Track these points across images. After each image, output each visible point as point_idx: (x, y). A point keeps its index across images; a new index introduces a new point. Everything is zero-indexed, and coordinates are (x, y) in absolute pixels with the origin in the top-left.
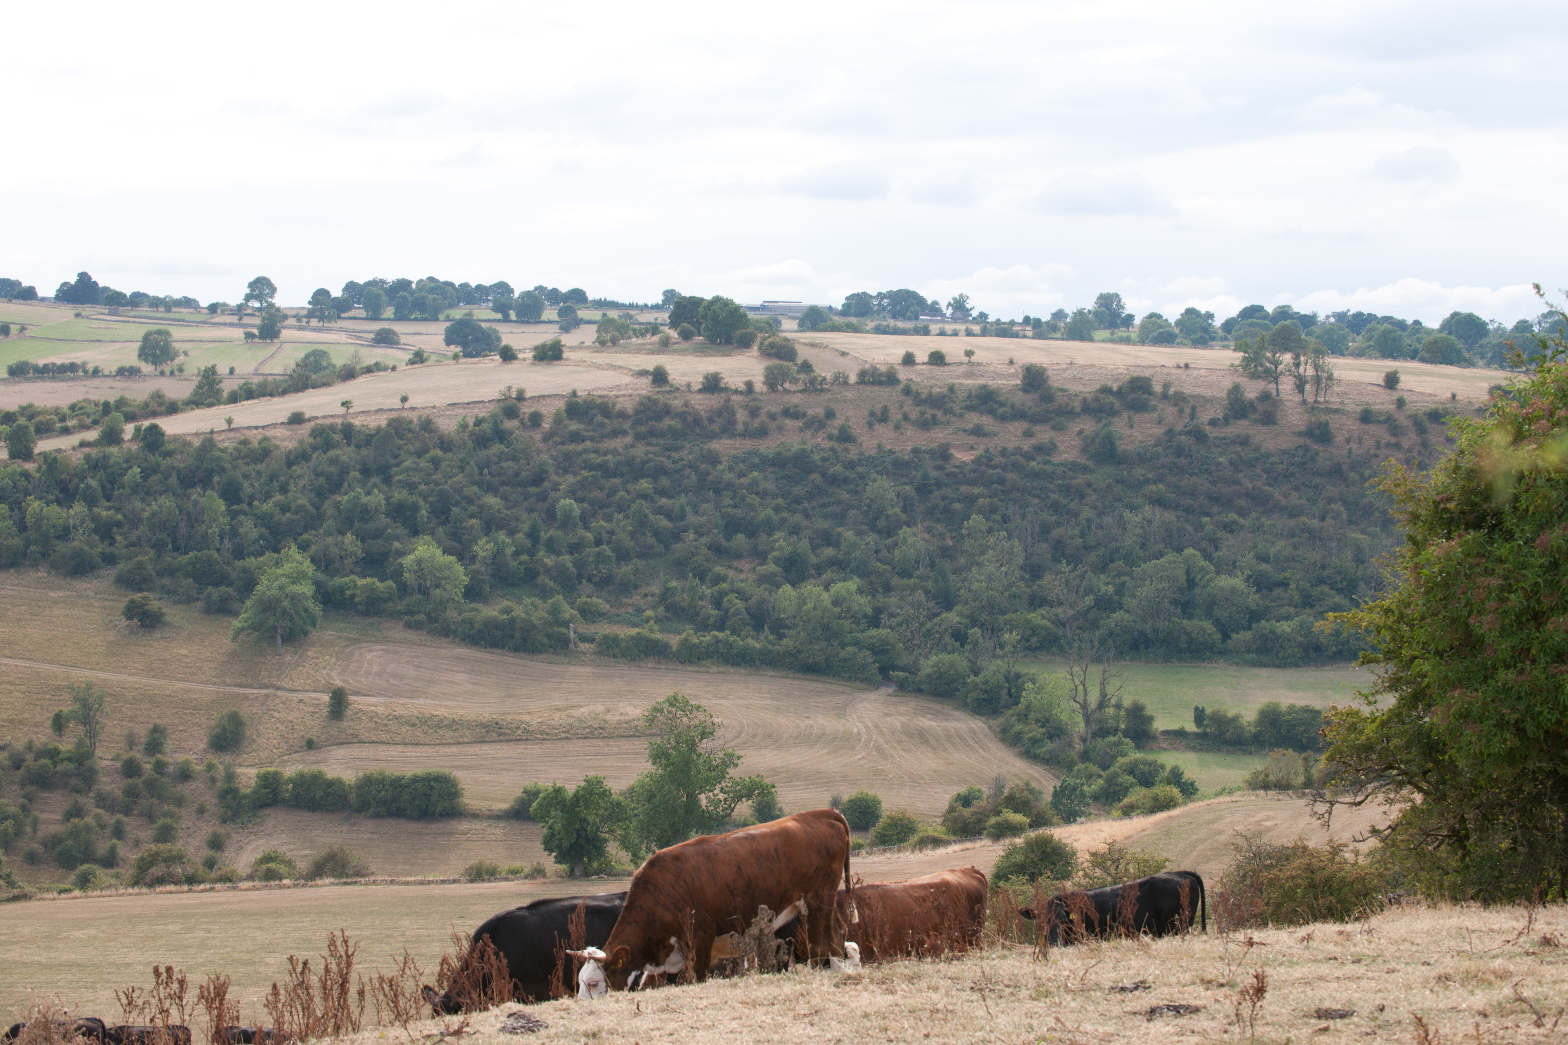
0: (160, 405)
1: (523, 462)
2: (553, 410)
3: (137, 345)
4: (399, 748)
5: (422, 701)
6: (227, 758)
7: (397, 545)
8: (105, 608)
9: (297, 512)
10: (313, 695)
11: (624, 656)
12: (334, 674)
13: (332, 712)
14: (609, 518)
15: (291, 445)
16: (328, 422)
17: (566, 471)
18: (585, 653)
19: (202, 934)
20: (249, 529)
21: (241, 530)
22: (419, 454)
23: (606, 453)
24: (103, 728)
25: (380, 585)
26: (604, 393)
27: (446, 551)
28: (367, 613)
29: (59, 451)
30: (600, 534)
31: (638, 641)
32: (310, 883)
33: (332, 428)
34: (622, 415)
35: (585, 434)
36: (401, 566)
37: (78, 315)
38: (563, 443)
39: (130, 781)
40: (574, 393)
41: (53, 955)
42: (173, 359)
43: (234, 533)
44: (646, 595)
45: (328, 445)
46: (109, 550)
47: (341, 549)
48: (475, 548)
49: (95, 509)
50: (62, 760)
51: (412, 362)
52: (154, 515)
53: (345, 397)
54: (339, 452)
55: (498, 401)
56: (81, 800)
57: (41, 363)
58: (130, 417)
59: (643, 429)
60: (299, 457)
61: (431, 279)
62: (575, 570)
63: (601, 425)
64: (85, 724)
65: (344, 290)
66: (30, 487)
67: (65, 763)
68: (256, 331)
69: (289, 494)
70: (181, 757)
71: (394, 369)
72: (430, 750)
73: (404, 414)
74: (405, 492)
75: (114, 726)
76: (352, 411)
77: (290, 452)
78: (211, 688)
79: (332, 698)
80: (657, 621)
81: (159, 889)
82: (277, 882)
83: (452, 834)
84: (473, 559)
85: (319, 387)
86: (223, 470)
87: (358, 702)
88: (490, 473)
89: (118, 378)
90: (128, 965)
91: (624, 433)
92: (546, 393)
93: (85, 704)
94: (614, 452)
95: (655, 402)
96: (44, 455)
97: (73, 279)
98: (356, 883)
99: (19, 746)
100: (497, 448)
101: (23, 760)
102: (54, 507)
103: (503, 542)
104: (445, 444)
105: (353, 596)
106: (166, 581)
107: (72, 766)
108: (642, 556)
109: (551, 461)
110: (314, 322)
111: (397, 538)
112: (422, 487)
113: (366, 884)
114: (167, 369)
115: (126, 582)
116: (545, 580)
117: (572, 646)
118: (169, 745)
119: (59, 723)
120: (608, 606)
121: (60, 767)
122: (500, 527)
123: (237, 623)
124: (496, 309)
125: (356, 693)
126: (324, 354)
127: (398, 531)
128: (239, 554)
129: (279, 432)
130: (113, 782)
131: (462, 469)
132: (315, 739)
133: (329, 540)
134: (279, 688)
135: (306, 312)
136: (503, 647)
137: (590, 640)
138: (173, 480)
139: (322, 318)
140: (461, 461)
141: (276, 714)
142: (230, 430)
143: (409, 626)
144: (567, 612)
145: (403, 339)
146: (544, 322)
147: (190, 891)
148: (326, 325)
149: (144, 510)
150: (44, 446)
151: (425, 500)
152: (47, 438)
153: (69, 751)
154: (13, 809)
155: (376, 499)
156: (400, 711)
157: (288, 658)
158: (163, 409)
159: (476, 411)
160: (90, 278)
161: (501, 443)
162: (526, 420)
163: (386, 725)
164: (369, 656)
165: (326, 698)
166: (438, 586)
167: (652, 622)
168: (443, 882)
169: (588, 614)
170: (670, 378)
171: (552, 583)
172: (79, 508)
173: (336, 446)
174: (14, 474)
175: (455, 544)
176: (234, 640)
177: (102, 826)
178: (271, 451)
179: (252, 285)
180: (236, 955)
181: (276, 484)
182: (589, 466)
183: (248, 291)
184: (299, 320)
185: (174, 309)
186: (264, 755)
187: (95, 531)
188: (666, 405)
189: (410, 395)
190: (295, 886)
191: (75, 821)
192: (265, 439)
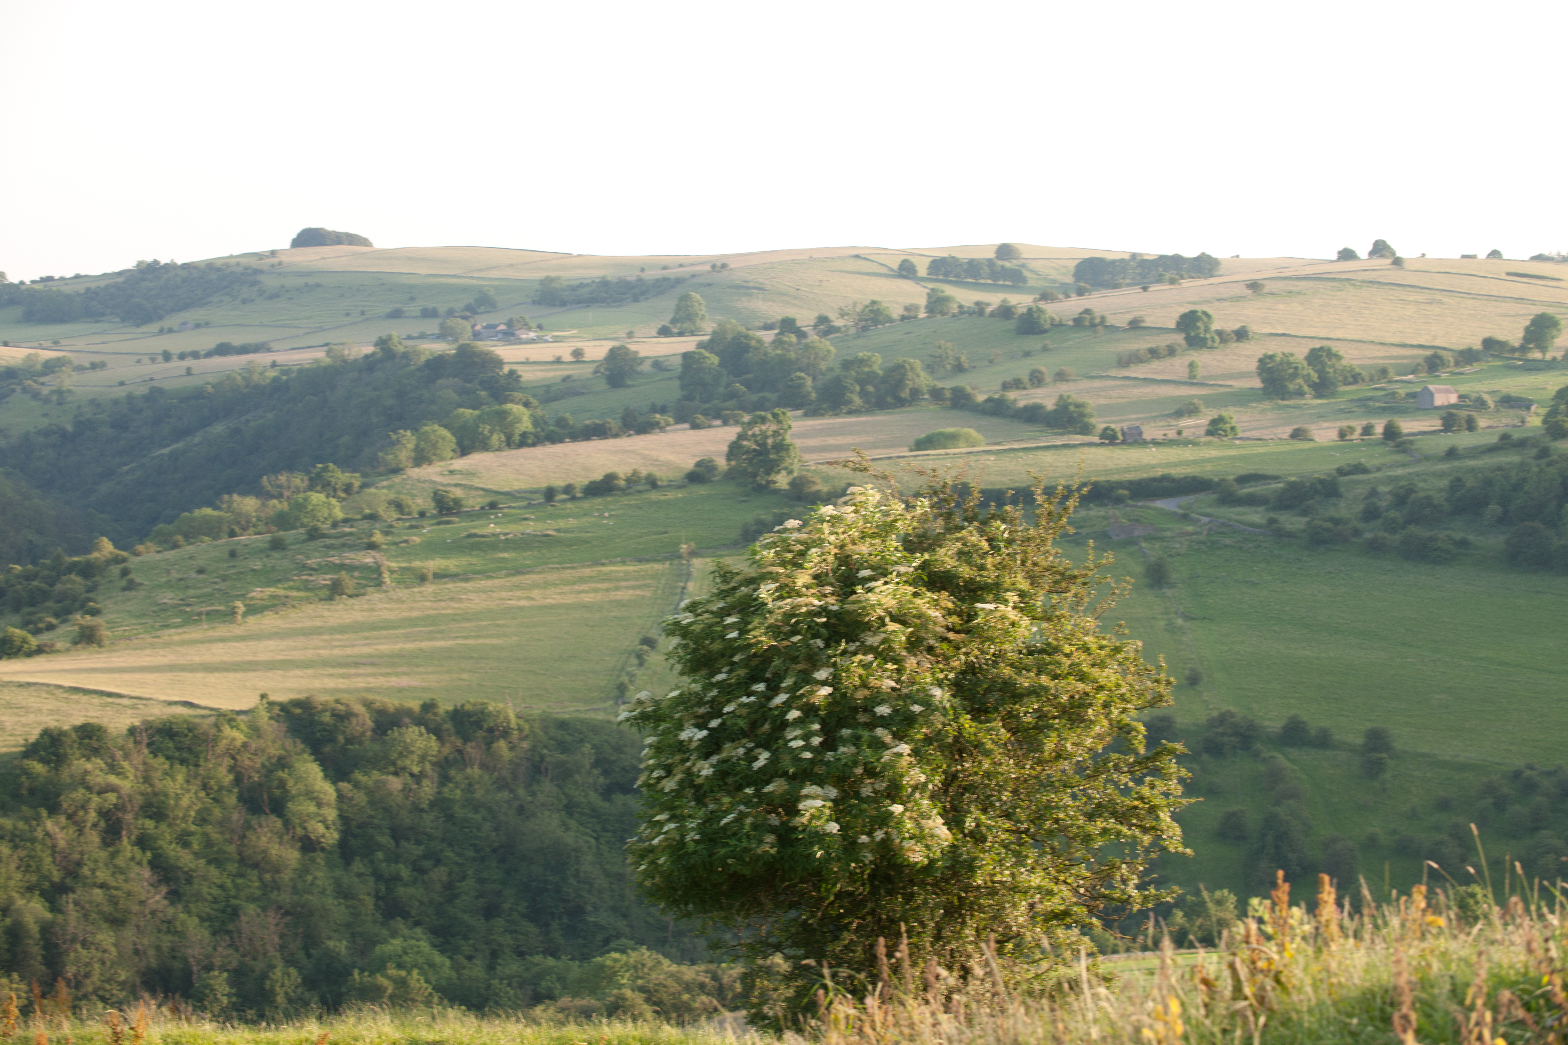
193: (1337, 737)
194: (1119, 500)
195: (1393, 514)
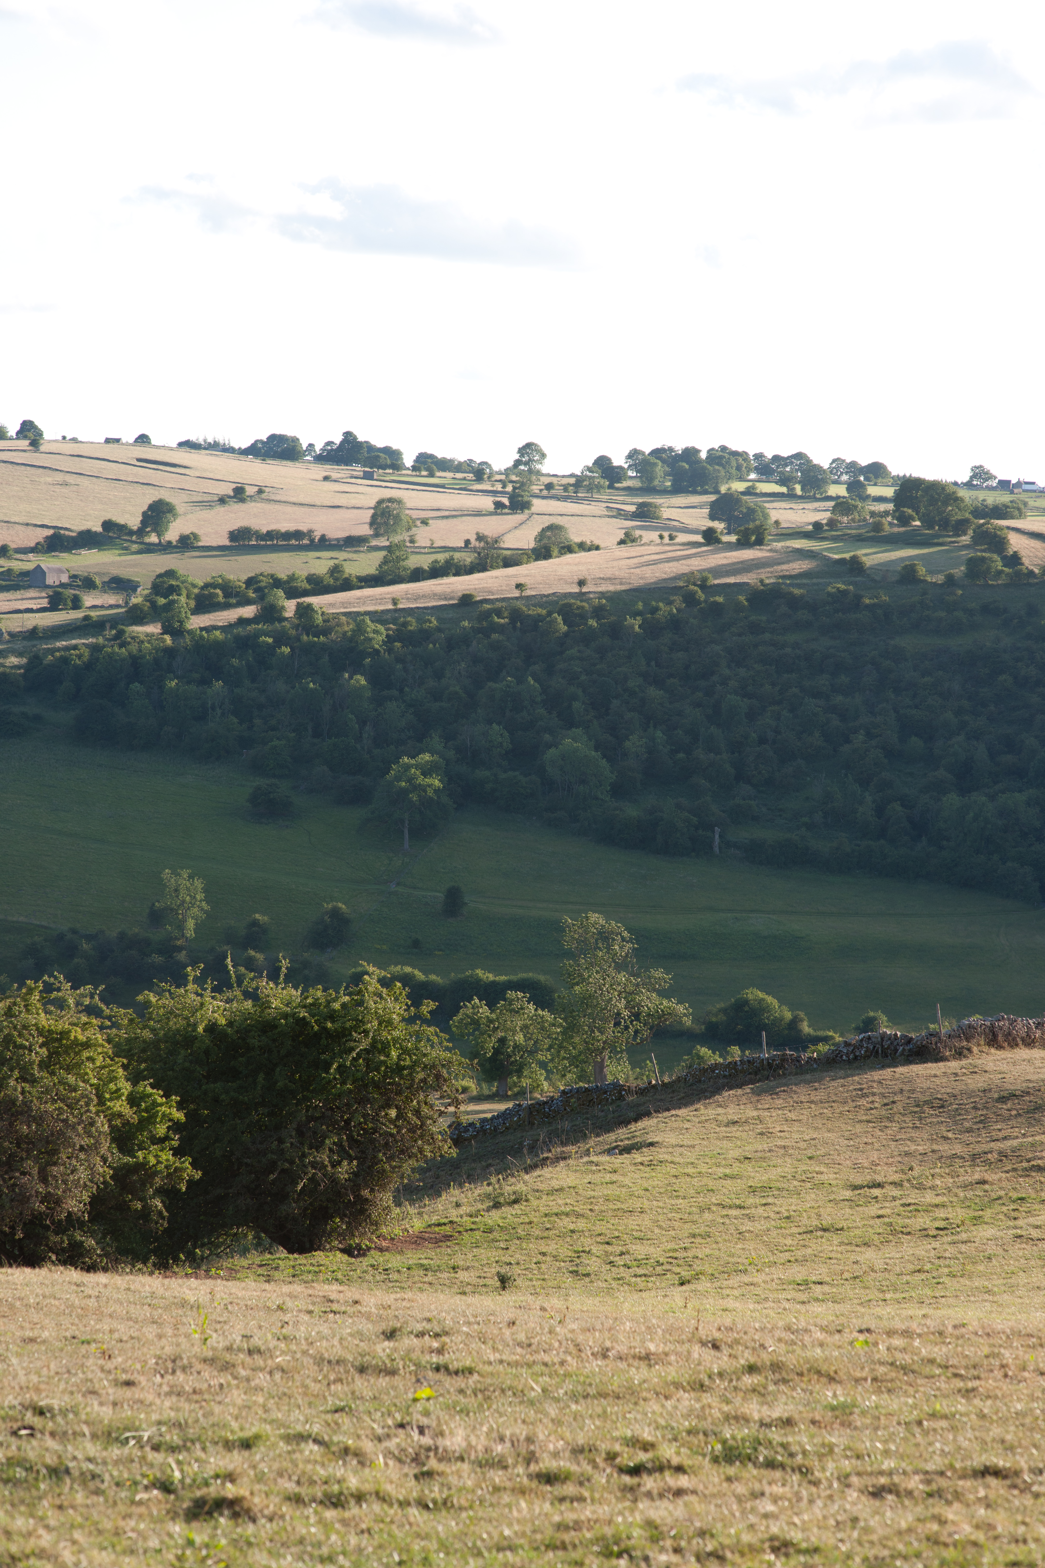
0: (333, 581)
1: (695, 653)
3: (372, 512)
6: (326, 955)
7: (548, 736)
9: (449, 700)
10: (429, 893)
11: (769, 863)
13: (446, 910)
16: (498, 604)
17: (739, 665)
18: (728, 859)
21: (386, 717)
22: (586, 642)
23: (784, 647)
25: (524, 780)
27: (596, 746)
28: (508, 809)
29: (214, 627)
30: (766, 732)
31: (786, 846)
33: (501, 611)
35: (766, 625)
36: (546, 759)
37: (326, 478)
38: (740, 635)
42: (405, 528)
43: (378, 719)
44: (806, 799)
46: (246, 733)
47: (488, 739)
48: (629, 743)
49: (238, 690)
52: (296, 697)
53: (524, 579)
55: (680, 588)
57: (266, 529)
61: (724, 448)
62: (733, 770)
63: (785, 616)
65: (627, 458)
66: (172, 665)
69: (443, 680)
73: (579, 599)
74: (565, 681)
76: (524, 594)
79: (447, 897)
80: (809, 828)
84: (623, 755)
86: (375, 652)
87: (473, 902)
88: (658, 665)
89: (343, 548)
92: (733, 581)
94: (794, 646)
96: (193, 632)
97: (338, 439)
99: (110, 936)
100: (670, 638)
101: (112, 950)
102: (194, 686)
103: (659, 738)
105: (494, 790)
106: (299, 769)
109: (724, 653)
111: (549, 730)
115: (257, 767)
116: (699, 779)
117: (716, 850)
119: (155, 913)
120: (763, 810)
122: (659, 723)
123: (365, 813)
124: (781, 483)
125: (475, 893)
127: (552, 723)
128: (382, 741)
131: (629, 659)
132: (423, 939)
133: (477, 729)
136: (643, 849)
137: (736, 845)
138: (325, 661)
139: (590, 489)
142: (394, 611)
143: (547, 824)
144: (716, 814)
145: (666, 513)
146: (831, 498)
148: (592, 495)
149: (287, 692)
150: (198, 621)
151: (584, 691)
152: (206, 613)
153: (160, 943)
155: (532, 688)
156: (521, 913)
160: (355, 438)
161: (675, 633)
163: (499, 927)
165: (440, 896)
166: (583, 782)
167: (806, 828)
169: (741, 817)
170: (868, 567)
171: (703, 783)
172: (219, 688)
174: (161, 649)
175: (607, 739)
176: (359, 831)
178: (430, 635)
179: (522, 451)
181: (431, 669)
182: (764, 660)
183: (517, 456)
187: (235, 712)
188: (856, 597)
189: (587, 579)
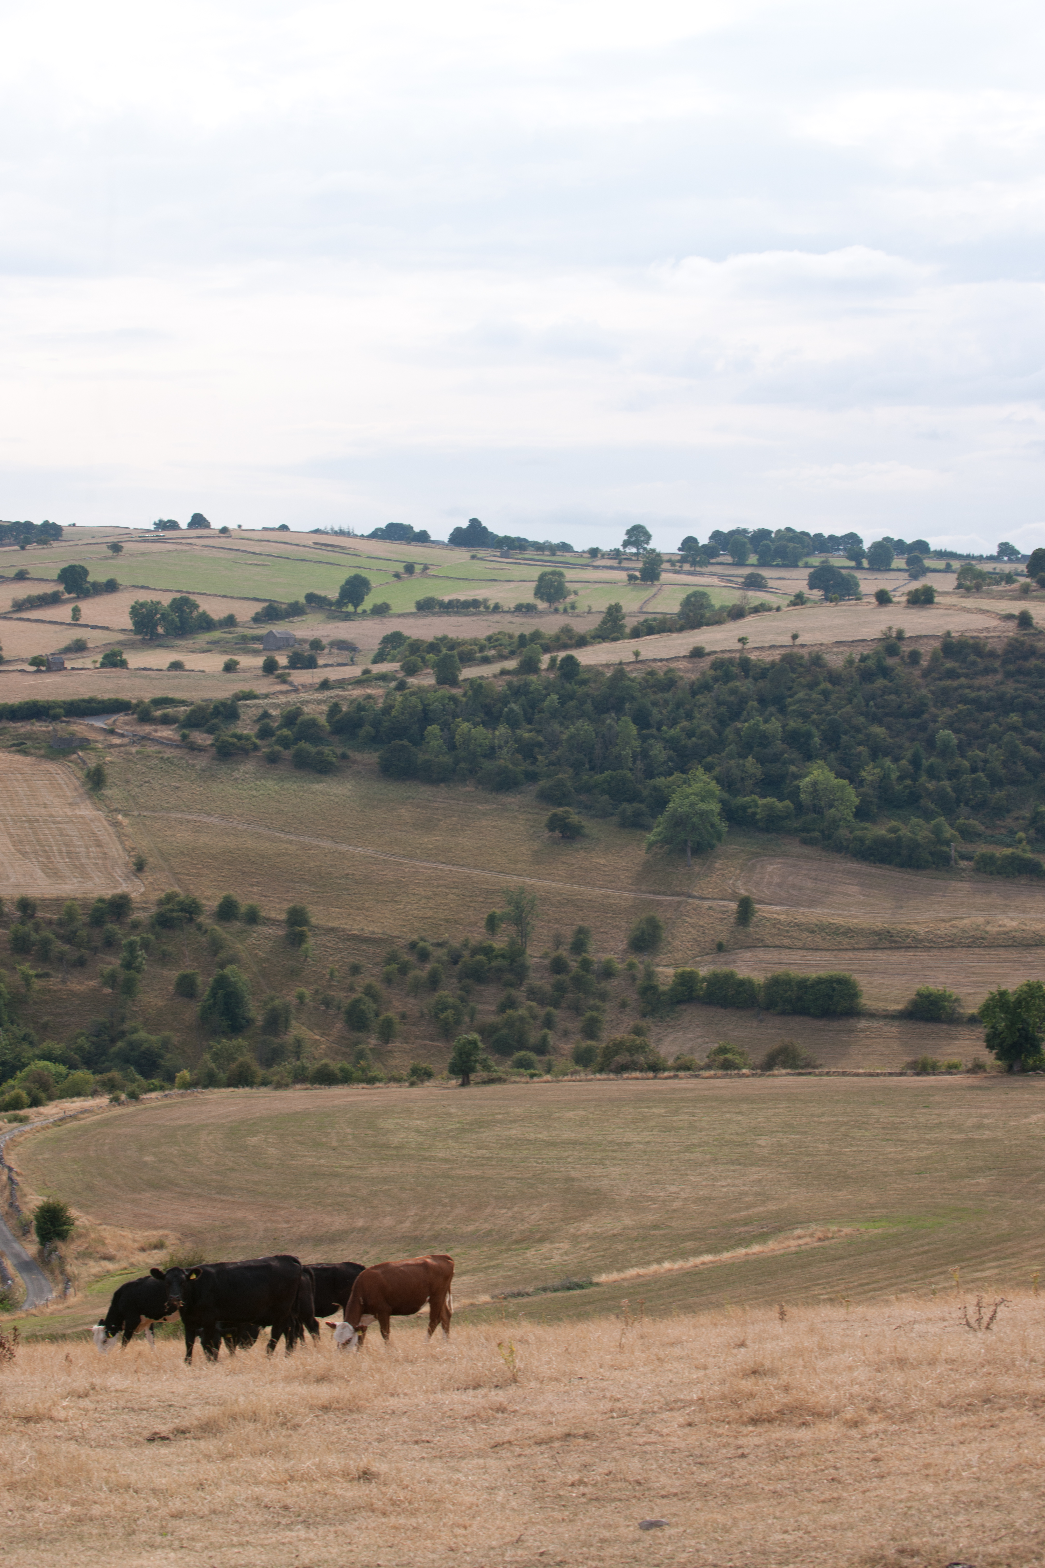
0: (571, 638)
1: (904, 695)
2: (929, 649)
3: (534, 584)
4: (801, 952)
5: (819, 910)
6: (646, 959)
7: (793, 768)
8: (528, 820)
9: (701, 737)
10: (721, 903)
11: (999, 873)
12: (739, 884)
13: (739, 918)
14: (983, 748)
15: (693, 677)
16: (727, 656)
17: (943, 705)
18: (963, 870)
19: (687, 1117)
20: (659, 751)
21: (652, 753)
22: (811, 686)
23: (979, 689)
24: (533, 928)
25: (780, 805)
26: (975, 634)
27: (839, 775)
28: (767, 830)
29: (481, 678)
30: (975, 762)
31: (1012, 859)
32: (768, 1073)
33: (731, 661)
34: (992, 654)
35: (960, 671)
36: (798, 787)
37: (473, 557)
38: (940, 679)
39: (558, 977)
40: (948, 634)
41: (554, 1133)
42: (565, 598)
43: (645, 754)
44: (1017, 818)
45: (728, 677)
46: (531, 768)
47: (743, 771)
48: (863, 773)
49: (518, 731)
50: (496, 957)
51: (793, 604)
52: (572, 737)
53: (741, 634)
54: (738, 684)
55: (880, 640)
56: (515, 993)
57: (446, 599)
58: (546, 649)
59: (1012, 667)
60: (700, 688)
61: (789, 529)
62: (953, 794)
63: (974, 663)
64: (516, 924)
65: (711, 538)
66: (458, 710)
67: (499, 959)
68: (638, 574)
69: (695, 721)
70: (605, 957)
71: (778, 609)
72: (829, 955)
73: (795, 650)
74: (800, 721)
75: (542, 927)
76: (747, 646)
77: (693, 683)
78: (628, 894)
79: (739, 906)
80: (1029, 842)
81: (625, 1075)
82: (736, 1072)
83: (853, 1031)
84: (861, 783)
85: (712, 624)
86: (634, 698)
87: (763, 910)
88: (875, 705)
89: (516, 614)
90: (628, 1144)
91: (995, 671)
92: (923, 634)
93: (518, 906)
94: (986, 688)
95: (1022, 643)
96: (471, 682)
97: (465, 524)
98: (810, 1074)
99: (456, 944)
100: (881, 683)
101: (460, 956)
102: (481, 728)
103: (889, 768)
104: (835, 678)
105: (754, 814)
106: (583, 797)
107: (505, 963)
108: (1013, 783)
109: (930, 695)
110: (687, 567)
111: (793, 762)
112: (815, 716)
113: (820, 1075)
114: (561, 608)
115: (548, 797)
116: (926, 802)
117: (952, 863)
118: (592, 946)
119: (492, 923)
120: (983, 828)
121: (494, 963)
122: (886, 755)
123: (651, 837)
124: (850, 558)
125: (760, 902)
126: (704, 594)
127: (794, 756)
128: (650, 774)
129: (682, 665)
130: (542, 978)
131: (850, 701)
132: (724, 942)
133: (732, 762)
134: (690, 896)
135: (679, 558)
136: (890, 863)
137: (969, 858)
138: (589, 707)
139: (694, 564)
140: (849, 693)
141: (688, 919)
142: (637, 662)
143: (805, 842)
144: (949, 832)
145: (771, 583)
146: (894, 570)
147: (655, 1078)
148: (698, 569)
149: (562, 732)
150: (468, 673)
151: (817, 728)
152: (470, 666)
153: (503, 949)
154: (451, 1000)
155: (774, 726)
156: (800, 919)
157: (697, 869)
158: (573, 641)
159: (860, 648)
160: (479, 523)
161: (884, 678)
162: (906, 658)
163: (788, 932)
164: (770, 868)
165: (733, 906)
166: (831, 806)
167: (1024, 843)
168: (891, 1074)
169: (967, 834)
170: (1034, 621)
171: (933, 806)
172: (502, 730)
173: (735, 677)
174: (443, 698)
175: (846, 769)
176: (648, 850)
177: (535, 1018)
178: (676, 682)
179: (629, 532)
180: (727, 1137)
181: (682, 711)
182: (964, 700)
183: (626, 538)
184: (673, 564)
185: (559, 553)
186: (679, 956)
187: (518, 750)
188: (1031, 646)
189: (800, 633)
190: (753, 1075)
191: (510, 1012)
192: (670, 670)
193: (263, 914)
194: (55, 718)
195: (286, 732)
